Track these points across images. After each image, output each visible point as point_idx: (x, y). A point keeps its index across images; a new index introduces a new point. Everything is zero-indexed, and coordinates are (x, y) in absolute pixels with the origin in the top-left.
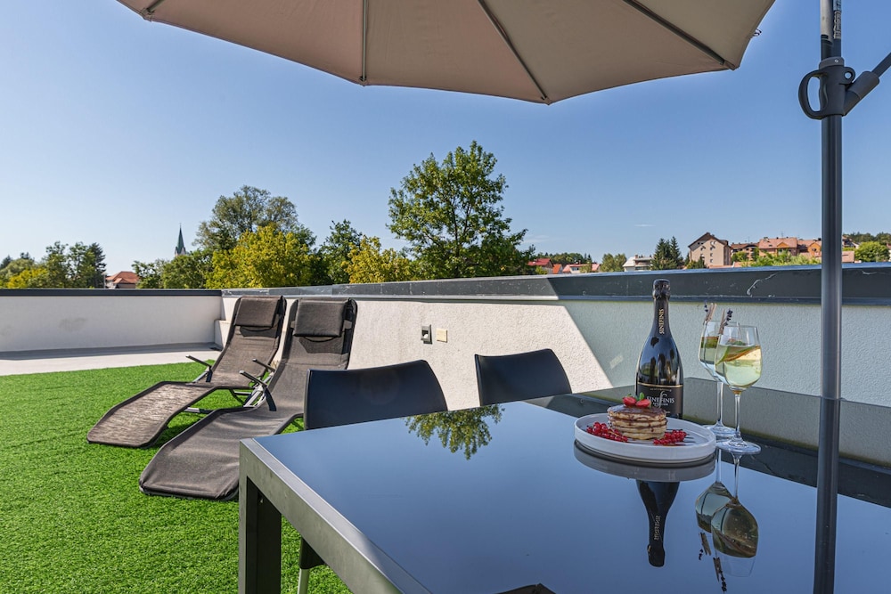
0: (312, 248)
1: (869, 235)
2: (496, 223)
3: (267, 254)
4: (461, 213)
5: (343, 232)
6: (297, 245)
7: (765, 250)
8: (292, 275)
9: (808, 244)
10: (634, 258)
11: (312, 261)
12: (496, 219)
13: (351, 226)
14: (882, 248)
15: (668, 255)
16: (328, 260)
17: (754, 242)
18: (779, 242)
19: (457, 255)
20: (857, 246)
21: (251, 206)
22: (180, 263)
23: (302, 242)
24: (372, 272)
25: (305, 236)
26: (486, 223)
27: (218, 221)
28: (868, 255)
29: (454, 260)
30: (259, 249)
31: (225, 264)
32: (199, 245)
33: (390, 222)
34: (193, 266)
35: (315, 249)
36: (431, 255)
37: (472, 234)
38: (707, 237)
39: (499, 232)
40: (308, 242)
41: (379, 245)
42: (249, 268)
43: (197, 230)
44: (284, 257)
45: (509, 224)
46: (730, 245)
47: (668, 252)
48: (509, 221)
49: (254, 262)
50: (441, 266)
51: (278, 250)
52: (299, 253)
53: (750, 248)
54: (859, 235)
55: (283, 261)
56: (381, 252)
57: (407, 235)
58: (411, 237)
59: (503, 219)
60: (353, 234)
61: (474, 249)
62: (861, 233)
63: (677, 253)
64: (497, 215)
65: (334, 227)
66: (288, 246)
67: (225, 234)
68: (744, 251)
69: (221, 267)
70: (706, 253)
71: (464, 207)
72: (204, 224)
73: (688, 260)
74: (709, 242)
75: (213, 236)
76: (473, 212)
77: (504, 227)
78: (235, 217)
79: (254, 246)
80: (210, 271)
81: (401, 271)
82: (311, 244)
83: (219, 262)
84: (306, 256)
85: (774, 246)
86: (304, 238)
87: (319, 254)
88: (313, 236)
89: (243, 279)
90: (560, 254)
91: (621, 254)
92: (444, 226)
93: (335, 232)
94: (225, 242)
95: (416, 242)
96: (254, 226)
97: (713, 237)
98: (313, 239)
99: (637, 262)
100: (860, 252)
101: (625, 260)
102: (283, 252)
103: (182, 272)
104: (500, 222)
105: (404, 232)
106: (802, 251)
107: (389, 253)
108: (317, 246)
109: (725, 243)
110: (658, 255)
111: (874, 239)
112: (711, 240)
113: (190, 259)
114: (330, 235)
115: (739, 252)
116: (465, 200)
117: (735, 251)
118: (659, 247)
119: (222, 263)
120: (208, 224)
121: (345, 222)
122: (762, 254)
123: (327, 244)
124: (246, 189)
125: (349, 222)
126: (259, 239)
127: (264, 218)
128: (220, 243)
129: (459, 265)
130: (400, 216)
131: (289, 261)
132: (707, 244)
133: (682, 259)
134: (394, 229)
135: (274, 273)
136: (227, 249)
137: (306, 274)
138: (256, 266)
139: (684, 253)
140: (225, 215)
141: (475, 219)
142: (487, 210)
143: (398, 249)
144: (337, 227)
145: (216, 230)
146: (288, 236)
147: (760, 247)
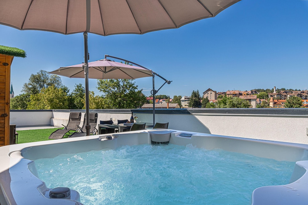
0: (68, 93)
1: (263, 89)
2: (133, 87)
3: (52, 96)
4: (121, 84)
5: (79, 88)
6: (63, 93)
7: (228, 95)
8: (61, 103)
9: (242, 93)
10: (184, 97)
11: (68, 98)
12: (133, 86)
13: (82, 86)
14: (266, 94)
15: (196, 96)
16: (74, 98)
17: (225, 92)
18: (233, 92)
19: (120, 97)
20: (259, 93)
21: (44, 78)
22: (17, 98)
23: (64, 91)
24: (92, 103)
25: (65, 89)
26: (129, 87)
27: (31, 83)
28: (262, 97)
29: (119, 99)
30: (49, 94)
31: (35, 99)
32: (24, 92)
33: (98, 86)
34: (22, 100)
35: (69, 94)
36: (111, 97)
37: (125, 91)
38: (209, 90)
39: (134, 90)
40: (67, 91)
41: (94, 94)
42: (46, 101)
43: (23, 86)
44: (58, 97)
45: (137, 87)
46: (217, 93)
47: (196, 95)
48: (137, 86)
49: (47, 99)
50: (115, 101)
51: (56, 95)
52: (64, 95)
53: (224, 94)
54: (260, 90)
55: (58, 98)
56: (95, 96)
57: (103, 91)
58: (105, 91)
59: (135, 86)
60: (83, 89)
61: (126, 95)
62: (261, 89)
63: (199, 95)
64: (133, 85)
65: (76, 86)
66: (60, 93)
67: (34, 88)
68: (222, 95)
69: (34, 100)
70: (209, 95)
71: (122, 82)
72: (26, 84)
73: (203, 98)
74: (210, 91)
75: (29, 89)
76: (125, 84)
77: (136, 88)
78: (38, 81)
79: (47, 93)
80: (29, 101)
81: (101, 103)
82: (68, 92)
83: (33, 98)
84: (66, 97)
85: (232, 93)
86: (65, 90)
87: (71, 96)
88: (68, 89)
89: (43, 105)
90: (159, 95)
91: (180, 96)
92: (116, 88)
93: (77, 88)
94: (35, 91)
95: (106, 93)
96: (45, 85)
97: (211, 90)
98: (69, 90)
99: (185, 98)
100: (259, 95)
101: (181, 98)
102: (58, 95)
103: (18, 102)
104: (134, 87)
105: (102, 90)
106: (240, 95)
107: (97, 97)
108: (70, 93)
109: (215, 92)
110: (192, 96)
111: (264, 91)
112: (211, 91)
113: (21, 97)
114: (75, 89)
115: (220, 95)
116: (123, 79)
117: (219, 95)
118: (193, 93)
119: (34, 99)
120: (27, 84)
121: (80, 84)
122: (227, 96)
123: (74, 92)
124: (42, 71)
125: (82, 85)
126: (49, 90)
127: (49, 82)
128: (32, 91)
129: (121, 101)
130: (101, 84)
131: (60, 98)
132: (209, 92)
133: (201, 97)
134: (99, 88)
135: (55, 103)
136: (36, 93)
137: (66, 103)
138: (48, 100)
139: (201, 95)
140: (34, 81)
141: (126, 86)
142: (130, 83)
143: (100, 96)
144: (77, 86)
145: (30, 86)
146: (60, 89)
147: (227, 93)
